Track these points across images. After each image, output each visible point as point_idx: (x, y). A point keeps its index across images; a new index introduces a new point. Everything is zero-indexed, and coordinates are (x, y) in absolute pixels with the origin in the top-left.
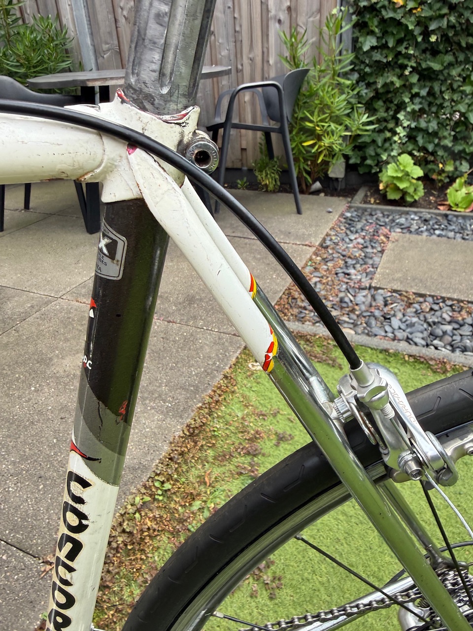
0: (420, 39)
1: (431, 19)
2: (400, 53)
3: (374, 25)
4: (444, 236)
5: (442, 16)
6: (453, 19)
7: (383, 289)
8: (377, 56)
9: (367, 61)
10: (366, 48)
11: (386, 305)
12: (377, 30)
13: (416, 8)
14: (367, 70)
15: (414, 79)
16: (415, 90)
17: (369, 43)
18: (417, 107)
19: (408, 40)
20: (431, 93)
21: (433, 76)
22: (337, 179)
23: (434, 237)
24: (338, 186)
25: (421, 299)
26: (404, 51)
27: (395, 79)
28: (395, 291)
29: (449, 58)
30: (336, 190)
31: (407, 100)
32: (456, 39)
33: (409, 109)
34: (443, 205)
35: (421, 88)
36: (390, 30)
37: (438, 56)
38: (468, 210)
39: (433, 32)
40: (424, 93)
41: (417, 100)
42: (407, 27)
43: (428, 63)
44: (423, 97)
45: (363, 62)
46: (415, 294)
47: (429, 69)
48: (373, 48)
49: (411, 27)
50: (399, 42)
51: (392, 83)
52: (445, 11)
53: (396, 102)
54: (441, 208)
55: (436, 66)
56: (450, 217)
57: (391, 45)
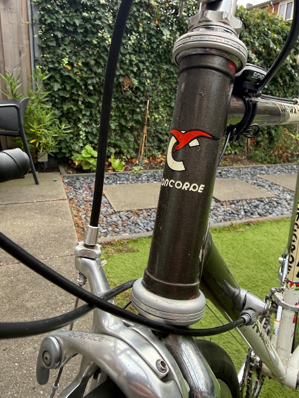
0: (83, 87)
1: (88, 78)
2: (73, 93)
3: (57, 77)
4: (123, 183)
5: (92, 78)
6: (97, 79)
7: (122, 211)
8: (61, 94)
9: (56, 96)
10: (56, 89)
11: (129, 218)
12: (59, 80)
13: (78, 72)
14: (57, 101)
15: (83, 107)
16: (84, 112)
17: (56, 87)
18: (86, 121)
19: (76, 87)
20: (91, 114)
21: (91, 106)
22: (43, 163)
23: (118, 185)
24: (44, 167)
25: (141, 212)
26: (76, 93)
27: (72, 106)
28: (127, 211)
29: (97, 98)
30: (43, 169)
31: (81, 117)
32: (98, 89)
33: (83, 122)
34: (109, 170)
35: (86, 111)
36: (66, 81)
37: (92, 97)
38: (122, 171)
39: (89, 85)
40: (88, 114)
41: (85, 117)
42: (76, 81)
43: (88, 99)
44: (88, 116)
45: (54, 96)
46: (137, 210)
47: (89, 102)
48: (59, 90)
49: (78, 81)
50: (72, 88)
51: (71, 108)
52: (93, 75)
53: (74, 119)
54: (110, 171)
55: (93, 102)
56: (117, 175)
57: (68, 88)
